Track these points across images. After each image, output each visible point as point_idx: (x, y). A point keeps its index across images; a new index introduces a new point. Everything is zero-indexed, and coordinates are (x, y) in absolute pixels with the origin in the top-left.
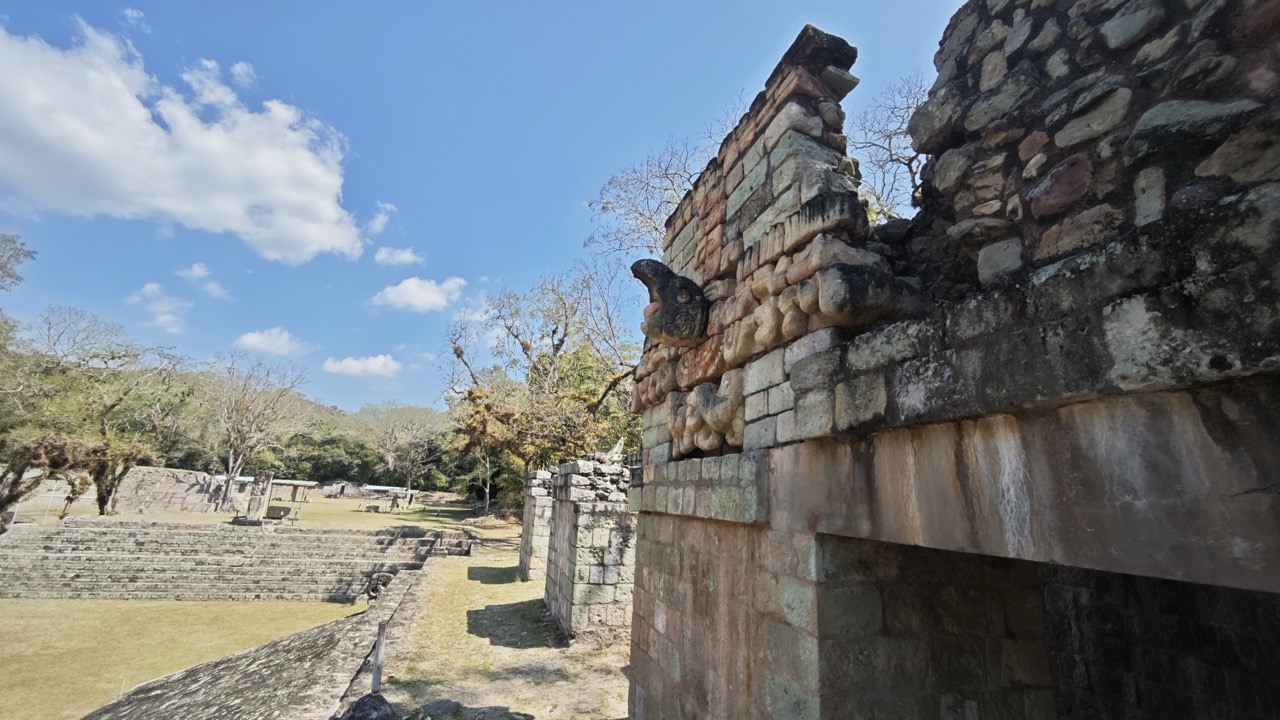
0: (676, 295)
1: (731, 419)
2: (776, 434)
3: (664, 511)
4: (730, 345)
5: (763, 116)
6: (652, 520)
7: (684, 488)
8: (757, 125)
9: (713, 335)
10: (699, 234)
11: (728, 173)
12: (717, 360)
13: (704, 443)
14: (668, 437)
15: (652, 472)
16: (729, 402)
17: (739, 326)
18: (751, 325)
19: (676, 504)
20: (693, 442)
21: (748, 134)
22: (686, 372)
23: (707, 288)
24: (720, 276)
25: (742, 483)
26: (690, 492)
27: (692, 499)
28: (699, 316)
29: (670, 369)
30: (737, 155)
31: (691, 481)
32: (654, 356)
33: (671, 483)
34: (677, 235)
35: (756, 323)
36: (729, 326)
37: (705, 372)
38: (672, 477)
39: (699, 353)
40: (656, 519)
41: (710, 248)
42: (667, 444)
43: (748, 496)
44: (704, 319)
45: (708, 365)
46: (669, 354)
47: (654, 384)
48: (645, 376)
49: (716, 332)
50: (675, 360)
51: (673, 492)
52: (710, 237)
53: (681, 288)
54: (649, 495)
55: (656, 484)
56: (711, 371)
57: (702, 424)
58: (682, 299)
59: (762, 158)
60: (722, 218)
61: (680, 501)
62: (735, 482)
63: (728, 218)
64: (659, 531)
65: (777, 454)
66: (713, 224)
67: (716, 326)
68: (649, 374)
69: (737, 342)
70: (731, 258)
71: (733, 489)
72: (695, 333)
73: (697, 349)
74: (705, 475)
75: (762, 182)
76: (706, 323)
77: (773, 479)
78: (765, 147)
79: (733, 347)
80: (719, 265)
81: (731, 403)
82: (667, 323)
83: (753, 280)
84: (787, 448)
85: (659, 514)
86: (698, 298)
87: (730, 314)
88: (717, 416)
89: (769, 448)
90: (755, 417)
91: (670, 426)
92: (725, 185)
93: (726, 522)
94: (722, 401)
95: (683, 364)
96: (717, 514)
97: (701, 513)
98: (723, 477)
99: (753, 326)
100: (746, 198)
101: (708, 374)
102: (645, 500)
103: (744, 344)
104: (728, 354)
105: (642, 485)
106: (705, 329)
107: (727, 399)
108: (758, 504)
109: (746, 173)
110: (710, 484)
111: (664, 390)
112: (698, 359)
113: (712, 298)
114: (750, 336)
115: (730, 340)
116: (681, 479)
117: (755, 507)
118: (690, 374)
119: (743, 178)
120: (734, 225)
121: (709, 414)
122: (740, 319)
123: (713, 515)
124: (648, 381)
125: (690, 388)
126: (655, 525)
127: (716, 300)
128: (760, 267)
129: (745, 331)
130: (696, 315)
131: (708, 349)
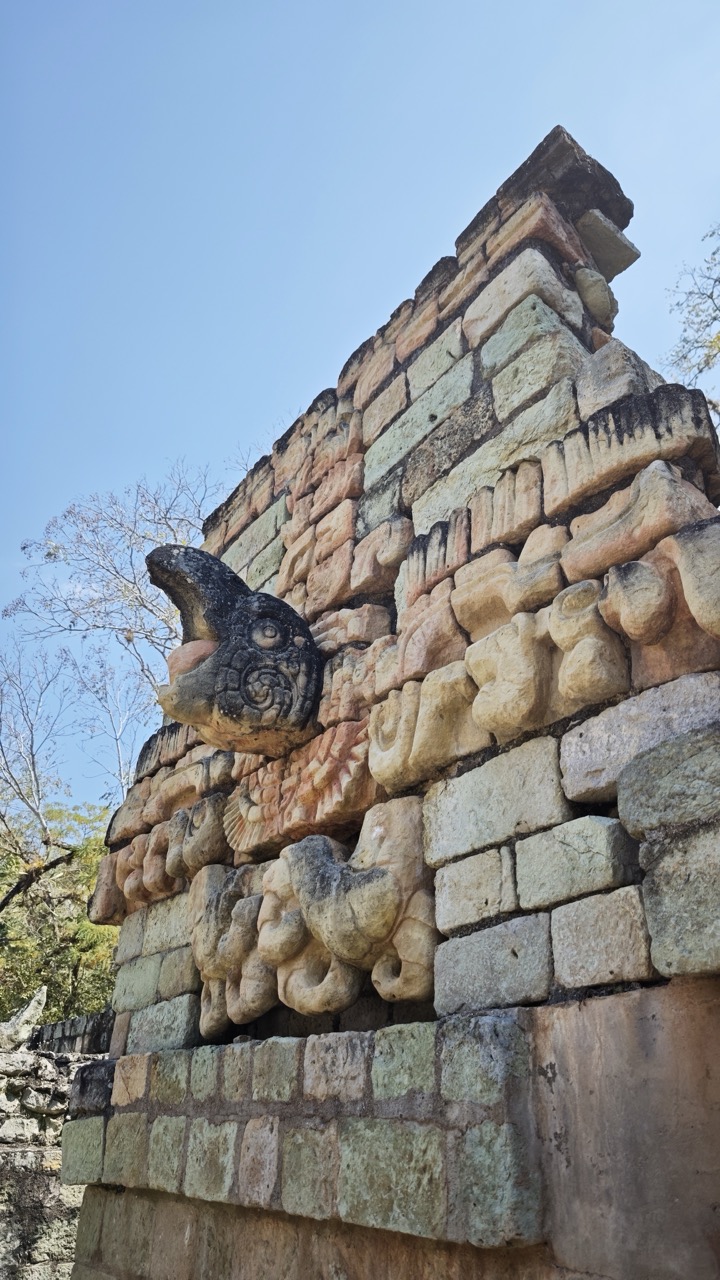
0: (251, 629)
1: (393, 928)
2: (551, 962)
3: (171, 1187)
4: (388, 739)
5: (457, 290)
6: (128, 1211)
7: (243, 1123)
8: (440, 308)
9: (335, 724)
10: (294, 525)
11: (366, 406)
12: (345, 780)
13: (305, 993)
14: (188, 981)
15: (140, 1076)
16: (389, 880)
17: (417, 694)
18: (453, 686)
19: (214, 1170)
20: (272, 992)
21: (419, 326)
22: (254, 813)
23: (319, 624)
24: (348, 600)
25: (453, 1114)
26: (263, 1136)
27: (270, 1157)
28: (302, 680)
29: (209, 812)
30: (391, 367)
31: (265, 1102)
32: (165, 785)
33: (199, 1107)
34: (234, 538)
35: (470, 679)
36: (381, 698)
37: (310, 810)
38: (204, 1088)
39: (294, 768)
40: (139, 1207)
41: (321, 548)
42: (186, 999)
43: (481, 1156)
44: (312, 687)
45: (318, 793)
46: (208, 778)
47: (162, 851)
48: (136, 833)
49: (343, 713)
50: (221, 791)
51: (204, 1133)
52: (321, 526)
53: (262, 616)
54: (129, 1140)
55: (150, 1107)
56: (327, 807)
57: (304, 940)
58: (264, 638)
59: (456, 360)
60: (352, 488)
61: (227, 1160)
62: (423, 1108)
63: (367, 485)
64: (146, 1244)
65: (561, 1022)
66: (330, 501)
67: (345, 700)
68: (147, 829)
69: (411, 731)
70: (381, 559)
71: (420, 1130)
72: (292, 717)
73: (286, 758)
74: (316, 1087)
75: (462, 399)
76: (315, 696)
77: (552, 1099)
78: (464, 338)
79: (399, 742)
80: (348, 577)
81: (397, 882)
82: (226, 689)
83: (454, 587)
84: (598, 1005)
85: (154, 1195)
86: (299, 640)
87: (385, 669)
88: (354, 918)
89: (529, 1003)
90: (473, 918)
91: (201, 951)
92: (361, 425)
93: (394, 1235)
94: (368, 878)
95: (247, 797)
96: (358, 1208)
97: (299, 1201)
98: (378, 1093)
99: (462, 688)
100: (419, 437)
101: (320, 816)
102: (112, 1153)
103: (435, 732)
104: (384, 762)
105: (107, 1112)
106: (314, 710)
107: (384, 873)
108: (517, 1184)
109: (414, 395)
110: (334, 1111)
111: (189, 863)
112: (288, 783)
113: (328, 645)
114: (453, 712)
115: (387, 728)
116: (232, 1093)
117: (507, 1193)
118: (266, 819)
119: (408, 407)
120: (389, 493)
121: (329, 912)
122: (419, 678)
123: (343, 1210)
124: (144, 844)
125: (265, 854)
126: (136, 1225)
127: (341, 647)
128: (471, 557)
129: (437, 701)
130: (295, 676)
131: (321, 754)
